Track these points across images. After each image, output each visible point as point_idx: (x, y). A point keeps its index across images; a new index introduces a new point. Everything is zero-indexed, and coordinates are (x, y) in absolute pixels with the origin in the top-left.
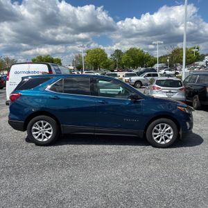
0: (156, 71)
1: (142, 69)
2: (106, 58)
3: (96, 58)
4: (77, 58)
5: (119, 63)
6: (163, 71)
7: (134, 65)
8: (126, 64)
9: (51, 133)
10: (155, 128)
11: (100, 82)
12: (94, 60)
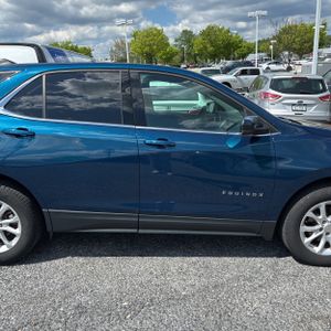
0: (252, 65)
1: (229, 63)
2: (168, 45)
3: (150, 45)
4: (117, 45)
5: (189, 54)
6: (265, 66)
7: (215, 57)
8: (200, 55)
9: (18, 231)
10: (310, 214)
11: (152, 84)
12: (147, 49)
